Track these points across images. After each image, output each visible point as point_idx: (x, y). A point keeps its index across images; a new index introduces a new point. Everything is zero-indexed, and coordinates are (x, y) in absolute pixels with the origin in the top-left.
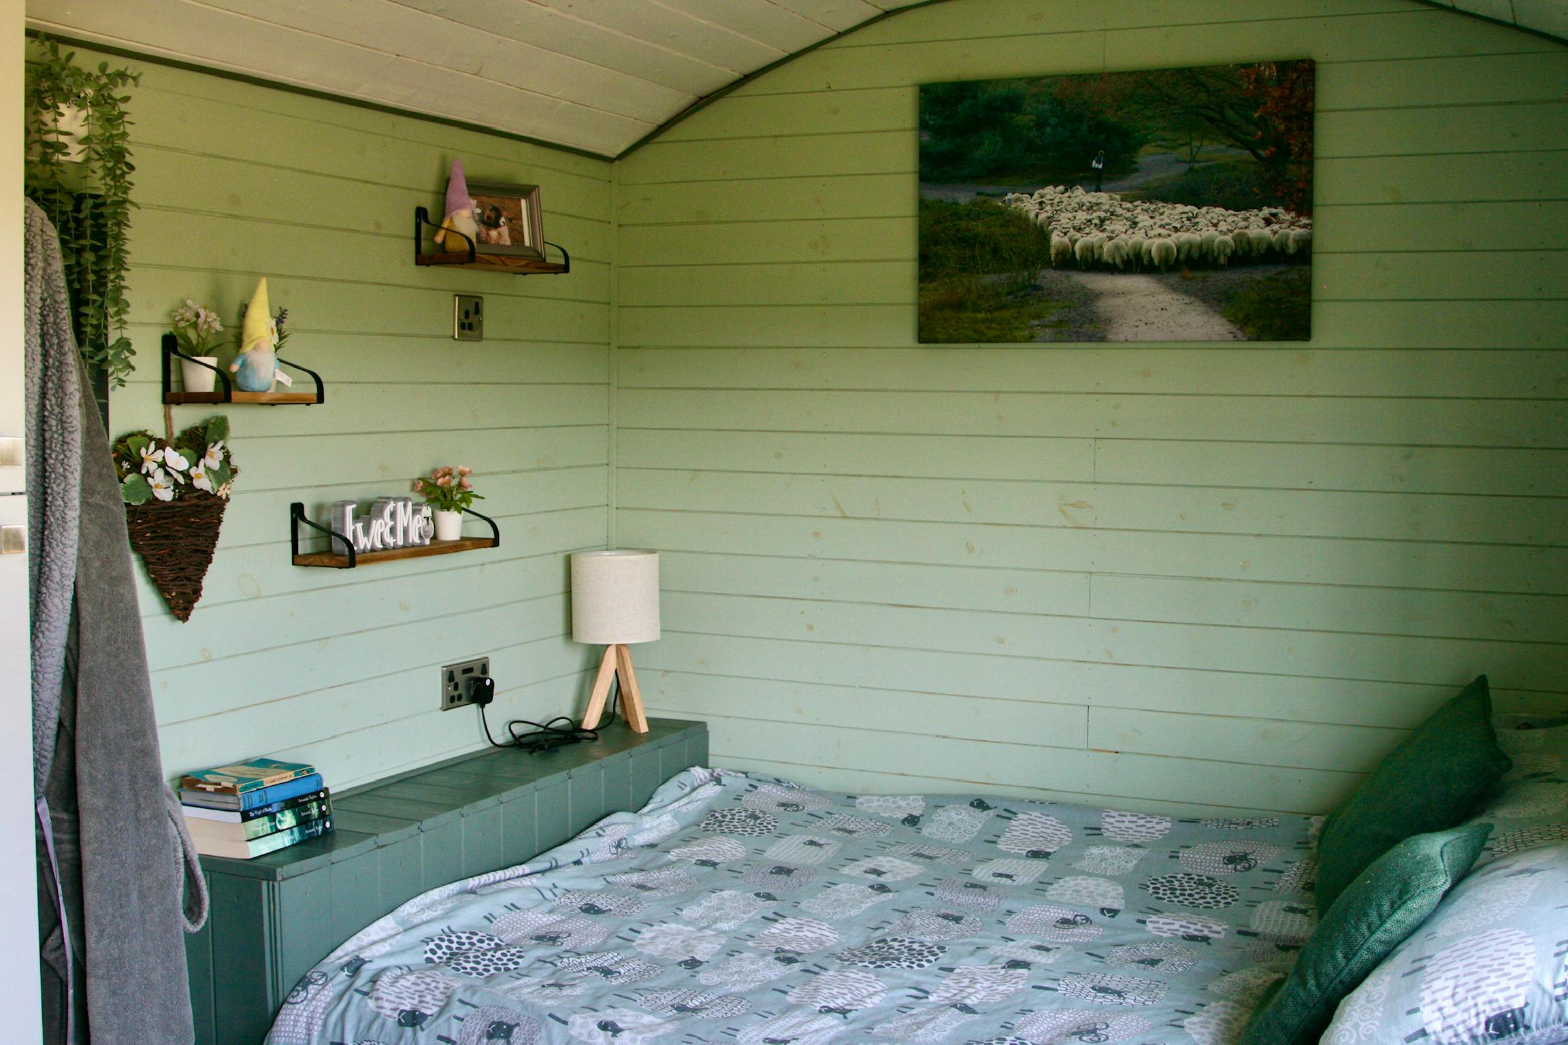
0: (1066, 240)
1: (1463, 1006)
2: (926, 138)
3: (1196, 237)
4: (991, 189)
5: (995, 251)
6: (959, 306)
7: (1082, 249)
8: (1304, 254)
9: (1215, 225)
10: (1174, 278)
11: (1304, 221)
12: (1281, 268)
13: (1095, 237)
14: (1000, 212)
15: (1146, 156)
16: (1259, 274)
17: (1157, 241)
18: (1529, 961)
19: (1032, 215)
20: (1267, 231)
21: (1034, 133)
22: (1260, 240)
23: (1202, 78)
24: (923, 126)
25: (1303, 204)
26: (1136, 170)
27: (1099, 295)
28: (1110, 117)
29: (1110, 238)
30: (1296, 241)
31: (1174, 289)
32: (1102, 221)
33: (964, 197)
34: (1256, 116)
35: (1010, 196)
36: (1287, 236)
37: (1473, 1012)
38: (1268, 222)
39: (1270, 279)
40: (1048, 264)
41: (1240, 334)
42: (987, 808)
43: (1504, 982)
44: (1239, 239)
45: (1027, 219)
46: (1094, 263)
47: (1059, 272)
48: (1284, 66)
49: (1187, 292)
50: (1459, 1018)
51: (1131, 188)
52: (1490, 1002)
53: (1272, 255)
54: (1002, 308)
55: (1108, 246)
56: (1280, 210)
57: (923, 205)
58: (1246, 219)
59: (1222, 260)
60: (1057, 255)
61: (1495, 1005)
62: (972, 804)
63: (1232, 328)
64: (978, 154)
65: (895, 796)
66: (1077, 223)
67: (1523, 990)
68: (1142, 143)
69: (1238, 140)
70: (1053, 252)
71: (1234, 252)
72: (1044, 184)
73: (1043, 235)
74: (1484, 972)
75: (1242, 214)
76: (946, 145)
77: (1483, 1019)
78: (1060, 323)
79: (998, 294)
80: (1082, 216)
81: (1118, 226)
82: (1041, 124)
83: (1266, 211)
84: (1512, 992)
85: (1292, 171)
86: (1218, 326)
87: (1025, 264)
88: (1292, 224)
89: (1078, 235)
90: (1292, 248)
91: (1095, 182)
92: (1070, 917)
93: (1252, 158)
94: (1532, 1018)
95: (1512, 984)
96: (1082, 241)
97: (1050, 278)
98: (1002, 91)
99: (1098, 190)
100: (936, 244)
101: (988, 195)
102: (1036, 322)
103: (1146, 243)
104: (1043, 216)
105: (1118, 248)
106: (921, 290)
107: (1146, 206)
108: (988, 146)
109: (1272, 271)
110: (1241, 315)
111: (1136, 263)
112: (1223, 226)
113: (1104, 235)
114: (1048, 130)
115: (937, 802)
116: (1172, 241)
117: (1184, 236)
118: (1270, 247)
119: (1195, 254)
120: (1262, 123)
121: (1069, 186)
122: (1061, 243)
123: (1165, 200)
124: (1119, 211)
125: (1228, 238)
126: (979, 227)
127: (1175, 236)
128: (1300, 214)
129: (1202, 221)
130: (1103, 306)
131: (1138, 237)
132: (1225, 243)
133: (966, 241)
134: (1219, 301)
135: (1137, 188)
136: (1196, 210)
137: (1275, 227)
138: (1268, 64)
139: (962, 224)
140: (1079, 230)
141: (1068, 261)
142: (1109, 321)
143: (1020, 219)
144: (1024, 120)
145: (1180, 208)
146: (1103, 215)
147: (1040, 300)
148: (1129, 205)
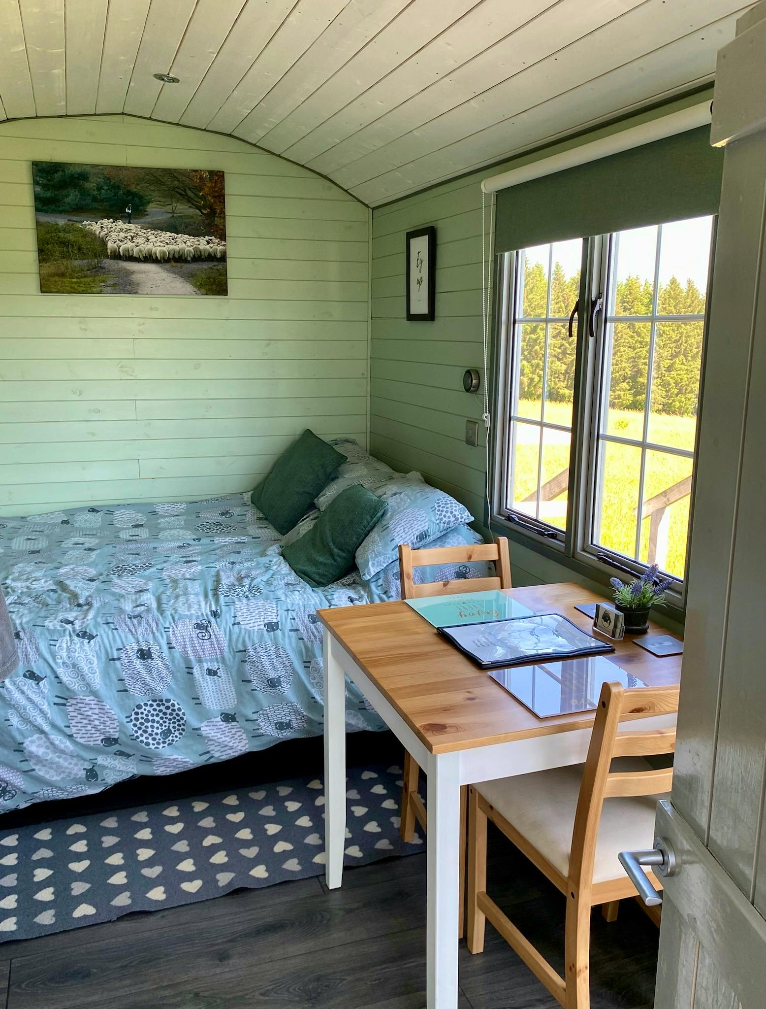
0: (115, 245)
1: (408, 534)
2: (38, 189)
3: (177, 248)
4: (75, 218)
5: (80, 249)
6: (63, 275)
7: (123, 250)
8: (223, 258)
9: (185, 243)
10: (168, 266)
11: (223, 243)
12: (216, 263)
13: (129, 245)
14: (81, 230)
15: (151, 208)
16: (205, 266)
17: (159, 248)
18: (425, 515)
19: (97, 233)
20: (208, 247)
21: (96, 193)
22: (205, 250)
23: (176, 175)
24: (36, 183)
25: (223, 237)
26: (147, 215)
27: (133, 273)
28: (133, 188)
29: (137, 246)
30: (221, 252)
31: (169, 271)
32: (132, 237)
33: (61, 221)
34: (201, 194)
35: (85, 222)
36: (217, 249)
37: (412, 535)
38: (208, 243)
39: (210, 268)
40: (107, 256)
41: (198, 292)
42: (98, 511)
43: (420, 523)
44: (196, 249)
45: (95, 234)
46: (130, 258)
47: (112, 261)
48: (211, 173)
49: (174, 273)
50: (408, 538)
51: (145, 223)
52: (417, 530)
53: (210, 257)
54: (86, 277)
55: (136, 250)
56: (213, 238)
57: (38, 223)
58: (198, 241)
59: (189, 259)
60: (111, 253)
61: (419, 531)
62: (89, 511)
63: (195, 289)
64: (67, 200)
65: (47, 514)
66: (120, 238)
67: (427, 524)
68: (149, 202)
69: (193, 204)
70: (109, 251)
71: (194, 256)
72: (103, 218)
73: (104, 244)
74: (412, 522)
75: (197, 238)
76: (49, 194)
77: (415, 536)
78: (114, 285)
79: (82, 270)
80: (122, 235)
81: (140, 240)
82: (99, 188)
83: (207, 238)
84: (423, 525)
85: (217, 221)
86: (189, 288)
87: (95, 256)
88: (218, 244)
89: (121, 244)
90: (219, 255)
91: (128, 219)
92: (181, 545)
93: (200, 214)
94: (431, 532)
95: (422, 523)
96: (123, 247)
97: (108, 263)
98: (78, 170)
99: (129, 223)
100: (48, 244)
101: (74, 221)
102: (103, 284)
103: (154, 249)
104: (103, 234)
105: (140, 251)
106: (40, 267)
107: (153, 232)
108: (72, 197)
109: (211, 264)
110: (198, 284)
111: (149, 258)
112: (189, 244)
113: (134, 244)
114: (103, 191)
115: (72, 512)
116: (166, 249)
117: (171, 247)
118: (210, 255)
119: (177, 256)
120: (203, 198)
121: (116, 219)
122: (112, 247)
123: (162, 230)
124: (140, 233)
125: (191, 249)
126: (70, 237)
127: (167, 246)
128: (221, 240)
129: (179, 241)
130: (135, 277)
131: (150, 246)
132: (190, 251)
133: (65, 243)
134: (190, 277)
135: (149, 223)
136: (176, 236)
137: (211, 245)
138: (205, 171)
139: (61, 235)
140: (121, 241)
141: (116, 256)
142: (138, 284)
143: (92, 234)
144: (90, 185)
145: (169, 234)
146: (133, 235)
147: (104, 274)
148: (145, 231)
